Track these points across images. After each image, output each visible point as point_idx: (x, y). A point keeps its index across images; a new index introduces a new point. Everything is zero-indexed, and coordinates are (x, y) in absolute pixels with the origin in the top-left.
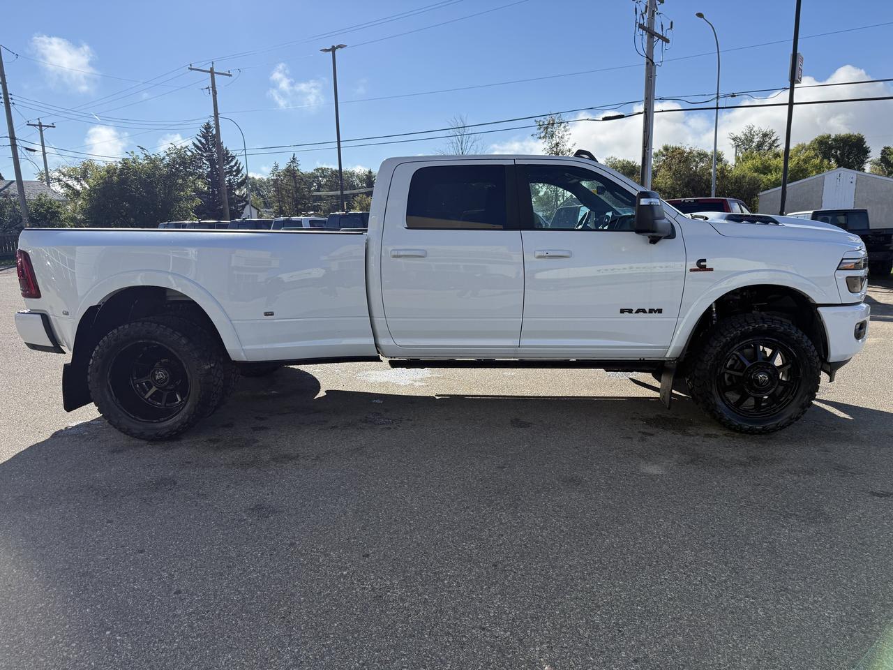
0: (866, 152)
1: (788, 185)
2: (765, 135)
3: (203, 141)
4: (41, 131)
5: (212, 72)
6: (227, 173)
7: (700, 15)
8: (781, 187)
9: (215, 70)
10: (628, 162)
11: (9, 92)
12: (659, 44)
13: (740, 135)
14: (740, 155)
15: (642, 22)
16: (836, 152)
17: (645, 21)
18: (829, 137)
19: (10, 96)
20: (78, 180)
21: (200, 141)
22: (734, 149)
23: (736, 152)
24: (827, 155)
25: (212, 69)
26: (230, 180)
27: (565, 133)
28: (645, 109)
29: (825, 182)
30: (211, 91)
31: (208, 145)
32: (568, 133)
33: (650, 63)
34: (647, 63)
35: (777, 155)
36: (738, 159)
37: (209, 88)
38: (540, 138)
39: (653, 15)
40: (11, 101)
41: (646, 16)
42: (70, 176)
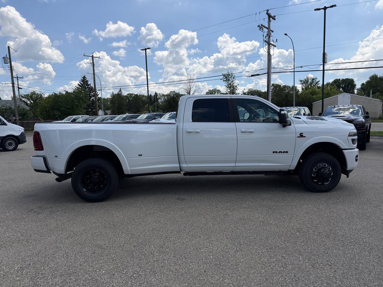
0: (354, 86)
1: (324, 100)
2: (313, 79)
3: (82, 83)
4: (18, 80)
5: (92, 57)
6: (92, 96)
7: (286, 34)
8: (322, 100)
9: (94, 56)
10: (258, 91)
11: (12, 66)
12: (272, 47)
13: (303, 79)
14: (304, 88)
15: (265, 40)
16: (342, 85)
17: (267, 39)
18: (340, 79)
19: (13, 67)
20: (29, 99)
21: (81, 83)
22: (301, 85)
23: (302, 86)
24: (339, 87)
25: (93, 55)
26: (93, 99)
27: (234, 80)
28: (268, 72)
29: (338, 99)
30: (92, 64)
31: (84, 85)
32: (234, 79)
33: (269, 55)
34: (268, 55)
35: (319, 88)
36: (303, 89)
37: (91, 63)
38: (224, 81)
39: (270, 37)
40: (13, 69)
41: (267, 37)
42: (25, 98)
